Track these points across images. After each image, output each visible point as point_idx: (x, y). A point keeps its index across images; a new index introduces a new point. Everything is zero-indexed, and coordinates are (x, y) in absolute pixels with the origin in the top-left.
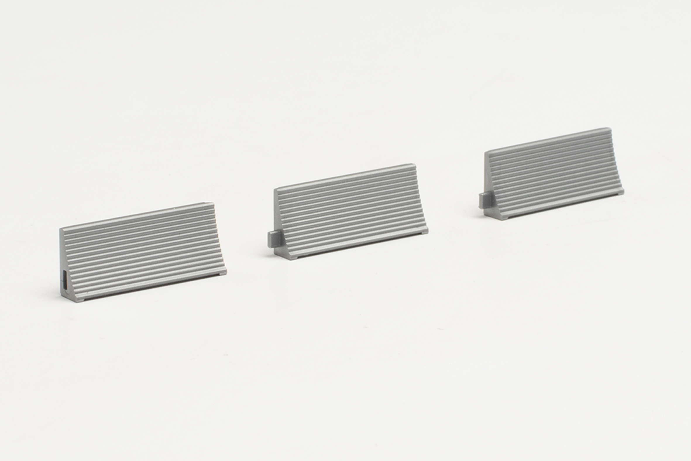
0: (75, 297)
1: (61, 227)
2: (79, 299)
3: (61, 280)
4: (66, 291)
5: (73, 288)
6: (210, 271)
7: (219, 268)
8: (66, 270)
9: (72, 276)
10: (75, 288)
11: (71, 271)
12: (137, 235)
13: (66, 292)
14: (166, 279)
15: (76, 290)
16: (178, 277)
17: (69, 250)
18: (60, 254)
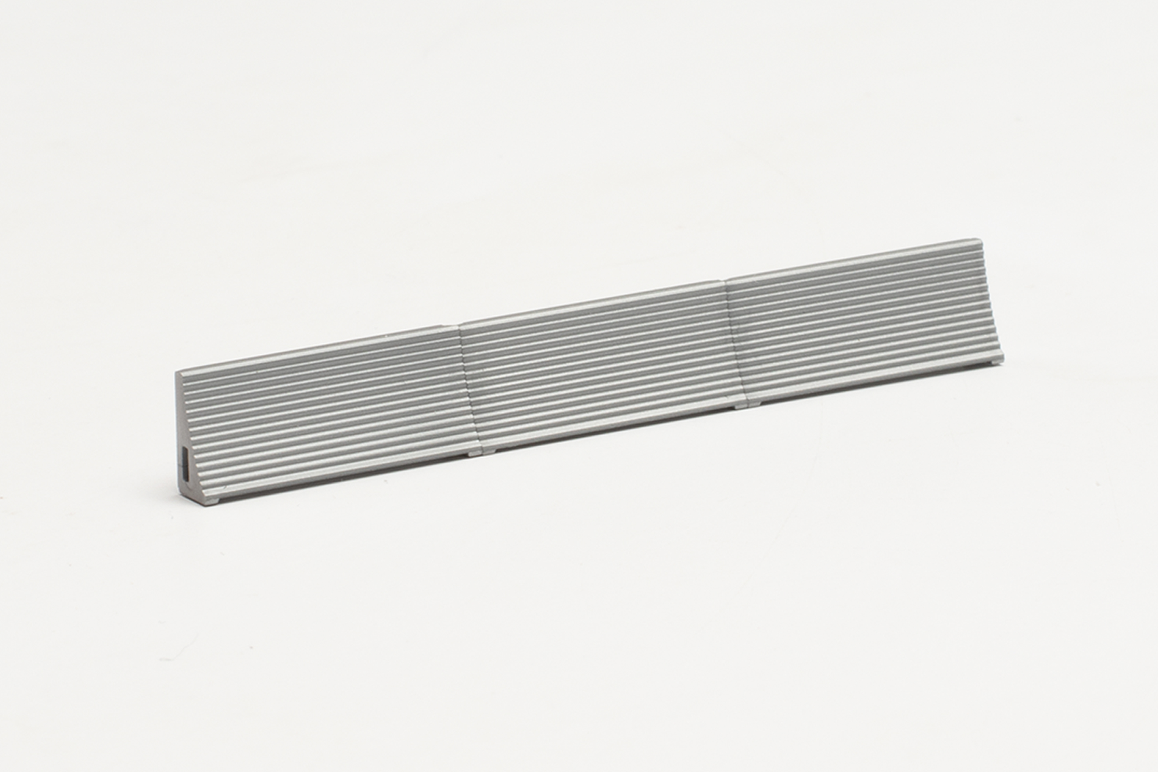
0: (203, 494)
1: (178, 370)
2: (209, 498)
3: (179, 465)
4: (187, 483)
5: (199, 479)
6: (451, 448)
7: (467, 443)
8: (187, 447)
9: (196, 457)
10: (203, 479)
11: (195, 448)
12: (317, 384)
13: (186, 485)
14: (370, 463)
15: (203, 483)
16: (393, 459)
17: (192, 411)
18: (177, 417)
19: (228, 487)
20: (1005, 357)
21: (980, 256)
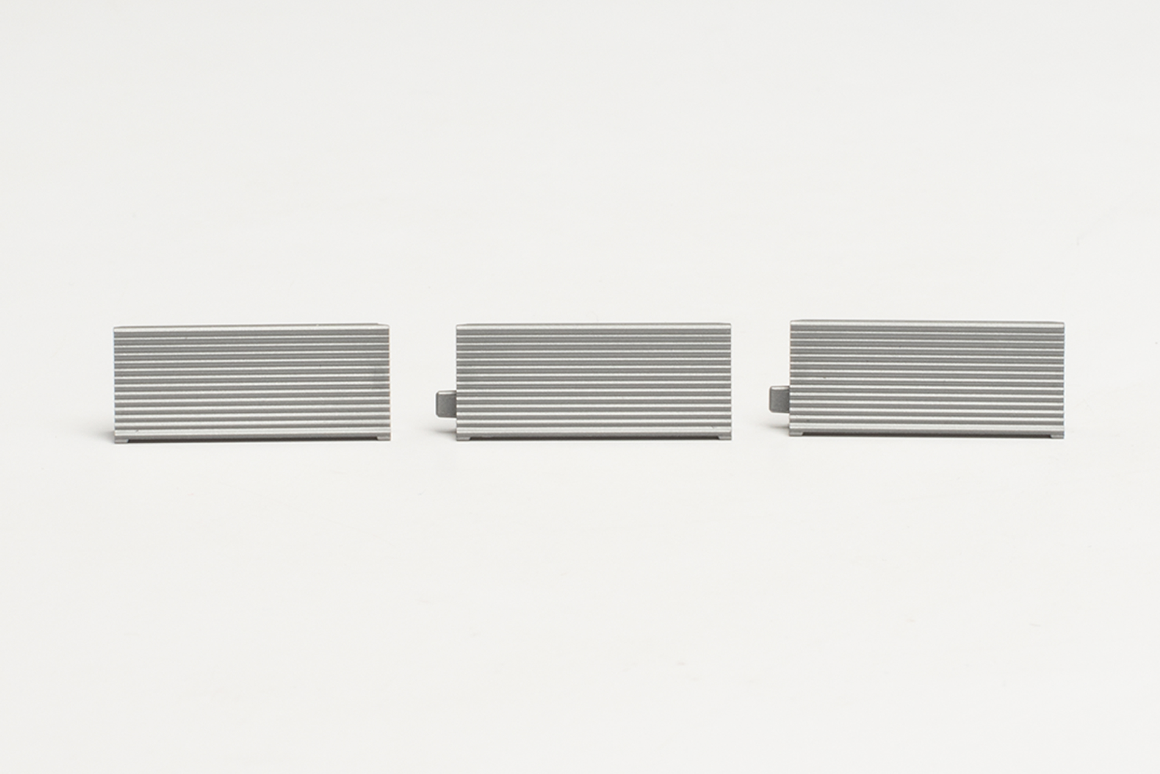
2: (119, 438)
7: (377, 428)
19: (140, 431)
20: (1066, 434)
21: (1062, 339)
